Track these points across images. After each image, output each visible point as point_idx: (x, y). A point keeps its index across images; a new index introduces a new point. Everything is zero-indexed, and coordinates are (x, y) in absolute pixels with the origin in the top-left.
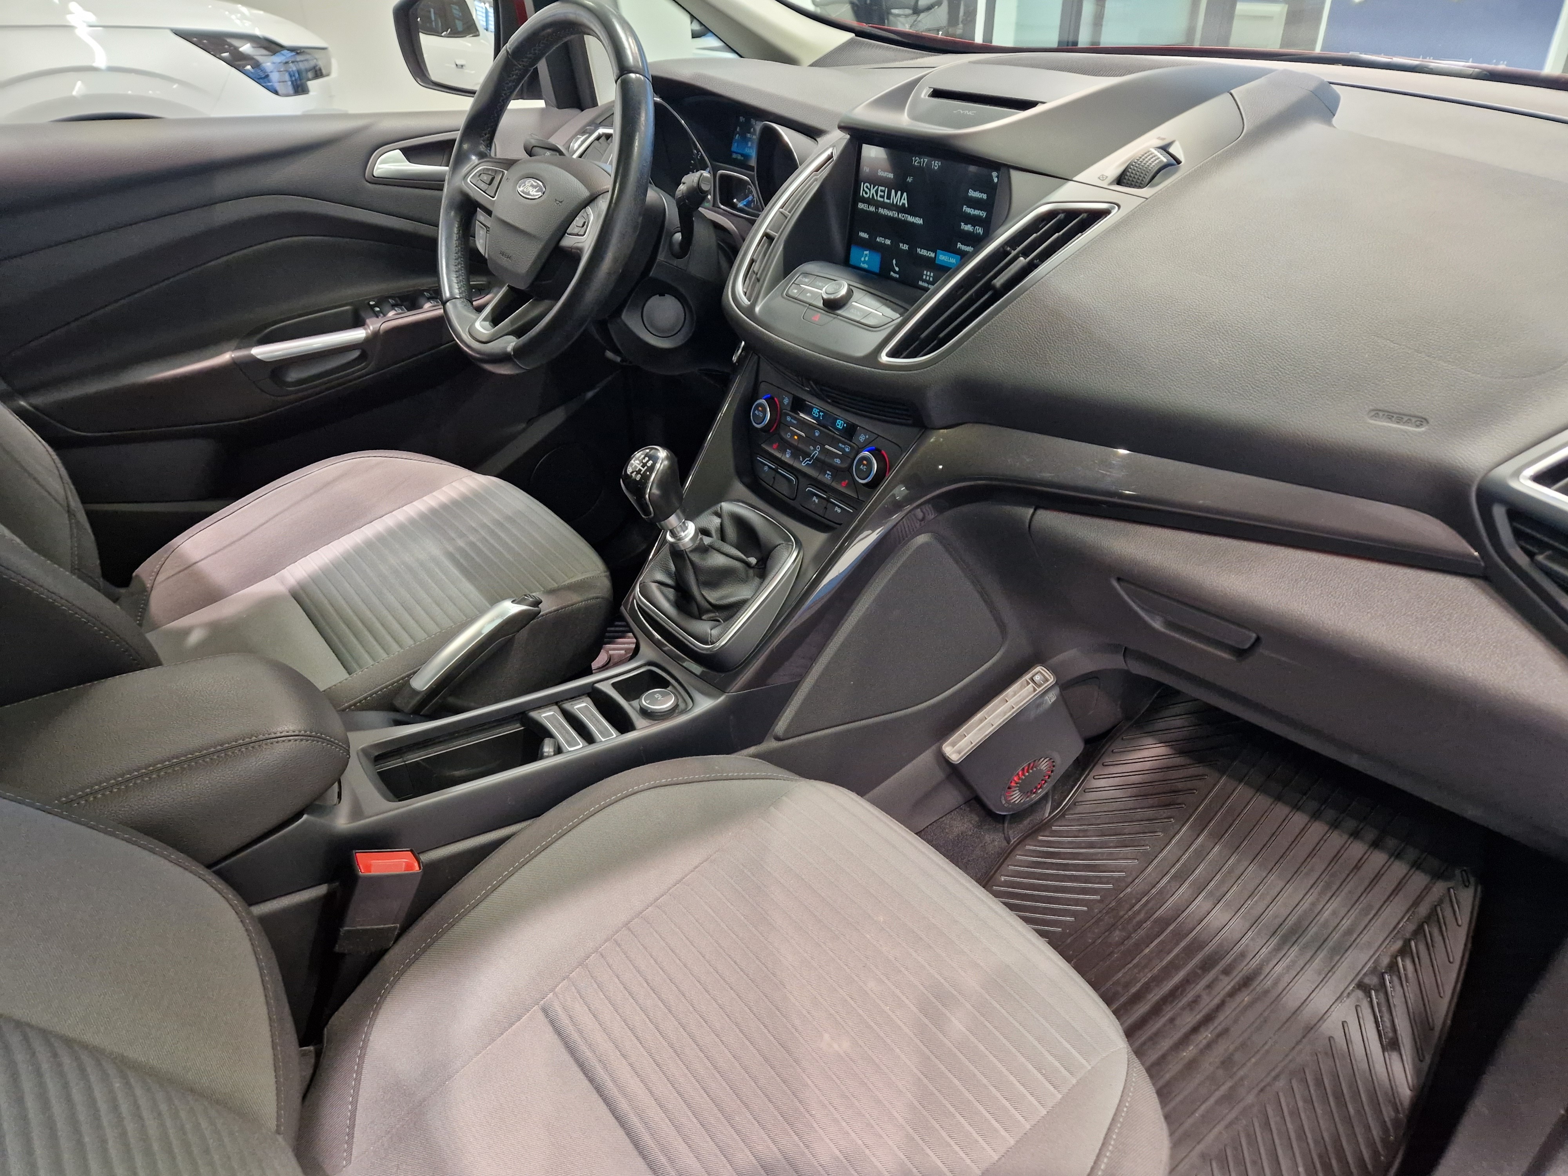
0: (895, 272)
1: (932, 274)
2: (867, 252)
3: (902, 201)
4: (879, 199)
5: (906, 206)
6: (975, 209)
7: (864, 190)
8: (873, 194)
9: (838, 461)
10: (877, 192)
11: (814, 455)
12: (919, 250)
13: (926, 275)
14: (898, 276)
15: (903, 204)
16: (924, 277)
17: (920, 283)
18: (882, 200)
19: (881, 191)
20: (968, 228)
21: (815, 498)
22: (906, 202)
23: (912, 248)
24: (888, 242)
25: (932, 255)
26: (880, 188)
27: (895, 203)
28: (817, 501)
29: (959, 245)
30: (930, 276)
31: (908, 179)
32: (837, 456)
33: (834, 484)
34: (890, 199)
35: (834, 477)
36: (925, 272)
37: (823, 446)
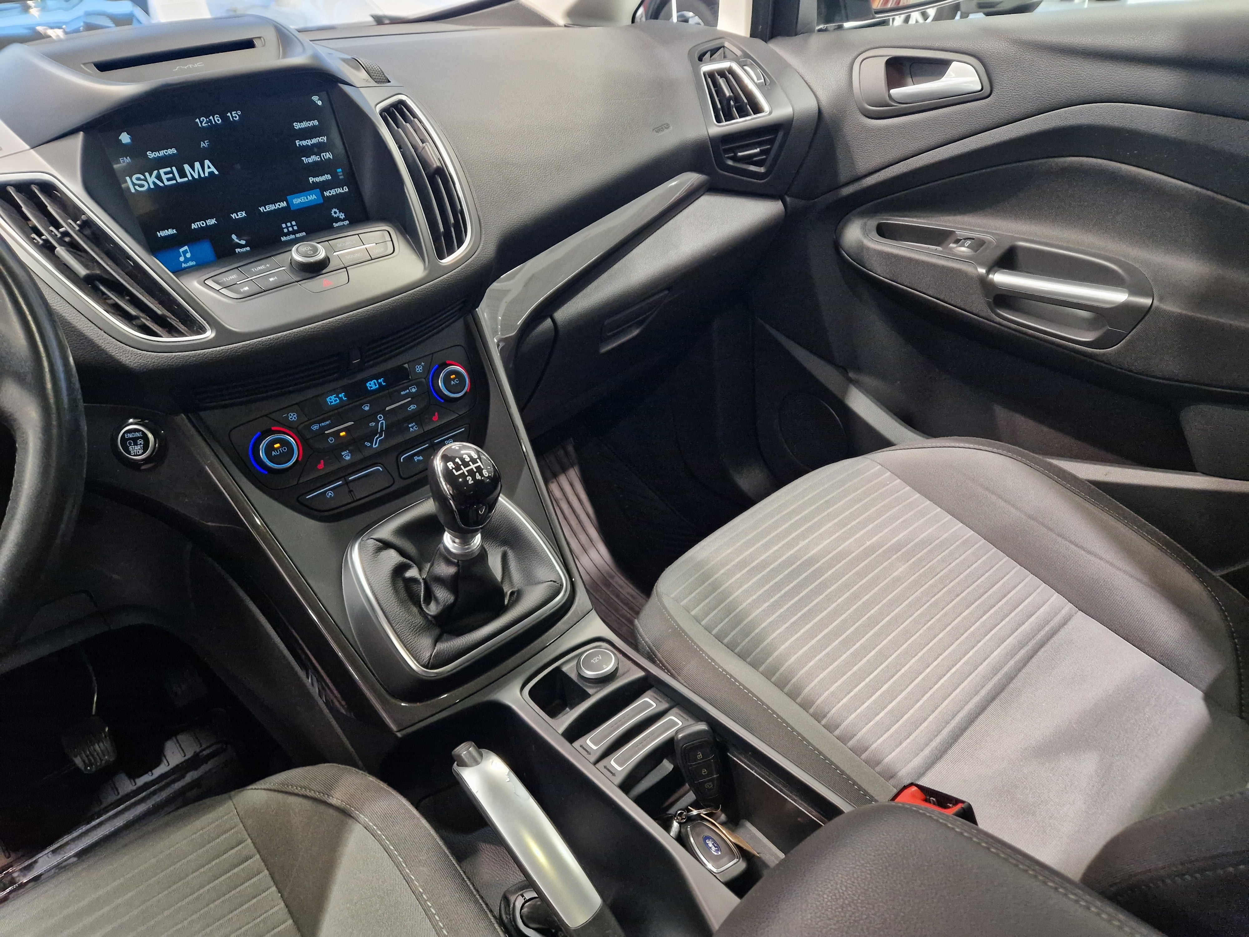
0: (241, 246)
1: (294, 223)
2: (186, 248)
3: (207, 171)
4: (167, 183)
5: (216, 173)
6: (311, 138)
7: (134, 184)
8: (154, 183)
9: (413, 407)
10: (159, 177)
11: (382, 427)
12: (261, 209)
13: (287, 227)
14: (248, 249)
15: (211, 173)
16: (286, 230)
17: (283, 239)
18: (174, 182)
19: (166, 173)
20: (313, 158)
21: (416, 458)
22: (213, 169)
23: (252, 211)
24: (212, 222)
25: (284, 204)
26: (162, 171)
27: (196, 176)
28: (421, 458)
29: (311, 180)
30: (292, 226)
31: (202, 144)
32: (409, 404)
33: (427, 428)
34: (186, 176)
35: (420, 424)
36: (284, 226)
37: (383, 412)
